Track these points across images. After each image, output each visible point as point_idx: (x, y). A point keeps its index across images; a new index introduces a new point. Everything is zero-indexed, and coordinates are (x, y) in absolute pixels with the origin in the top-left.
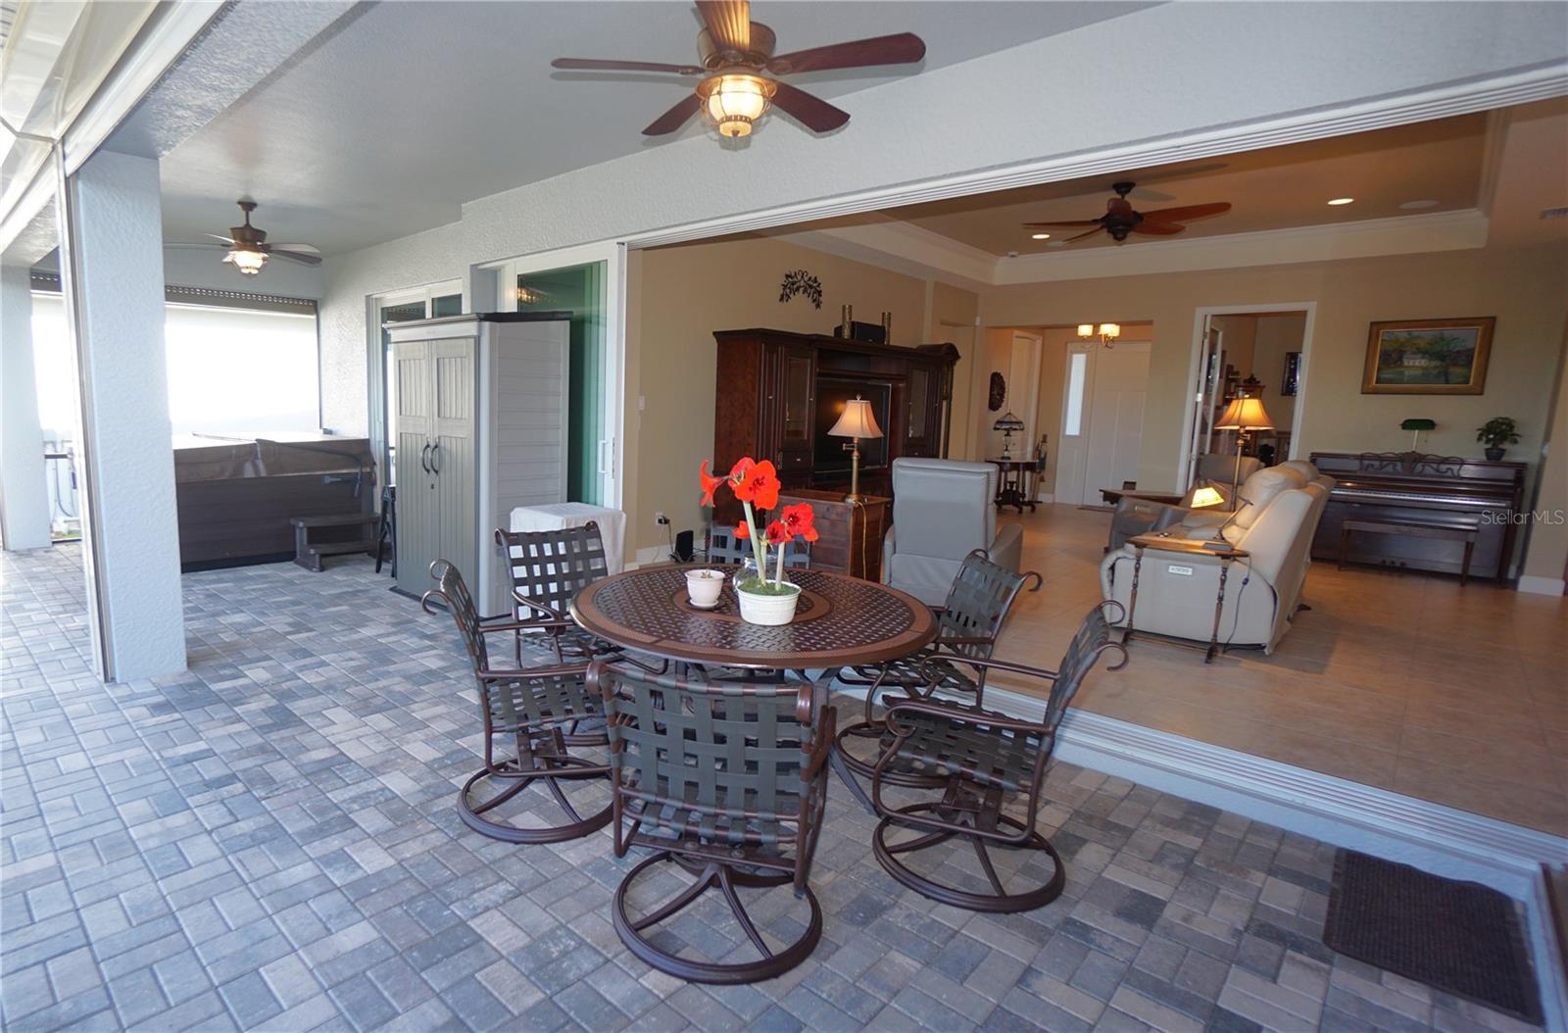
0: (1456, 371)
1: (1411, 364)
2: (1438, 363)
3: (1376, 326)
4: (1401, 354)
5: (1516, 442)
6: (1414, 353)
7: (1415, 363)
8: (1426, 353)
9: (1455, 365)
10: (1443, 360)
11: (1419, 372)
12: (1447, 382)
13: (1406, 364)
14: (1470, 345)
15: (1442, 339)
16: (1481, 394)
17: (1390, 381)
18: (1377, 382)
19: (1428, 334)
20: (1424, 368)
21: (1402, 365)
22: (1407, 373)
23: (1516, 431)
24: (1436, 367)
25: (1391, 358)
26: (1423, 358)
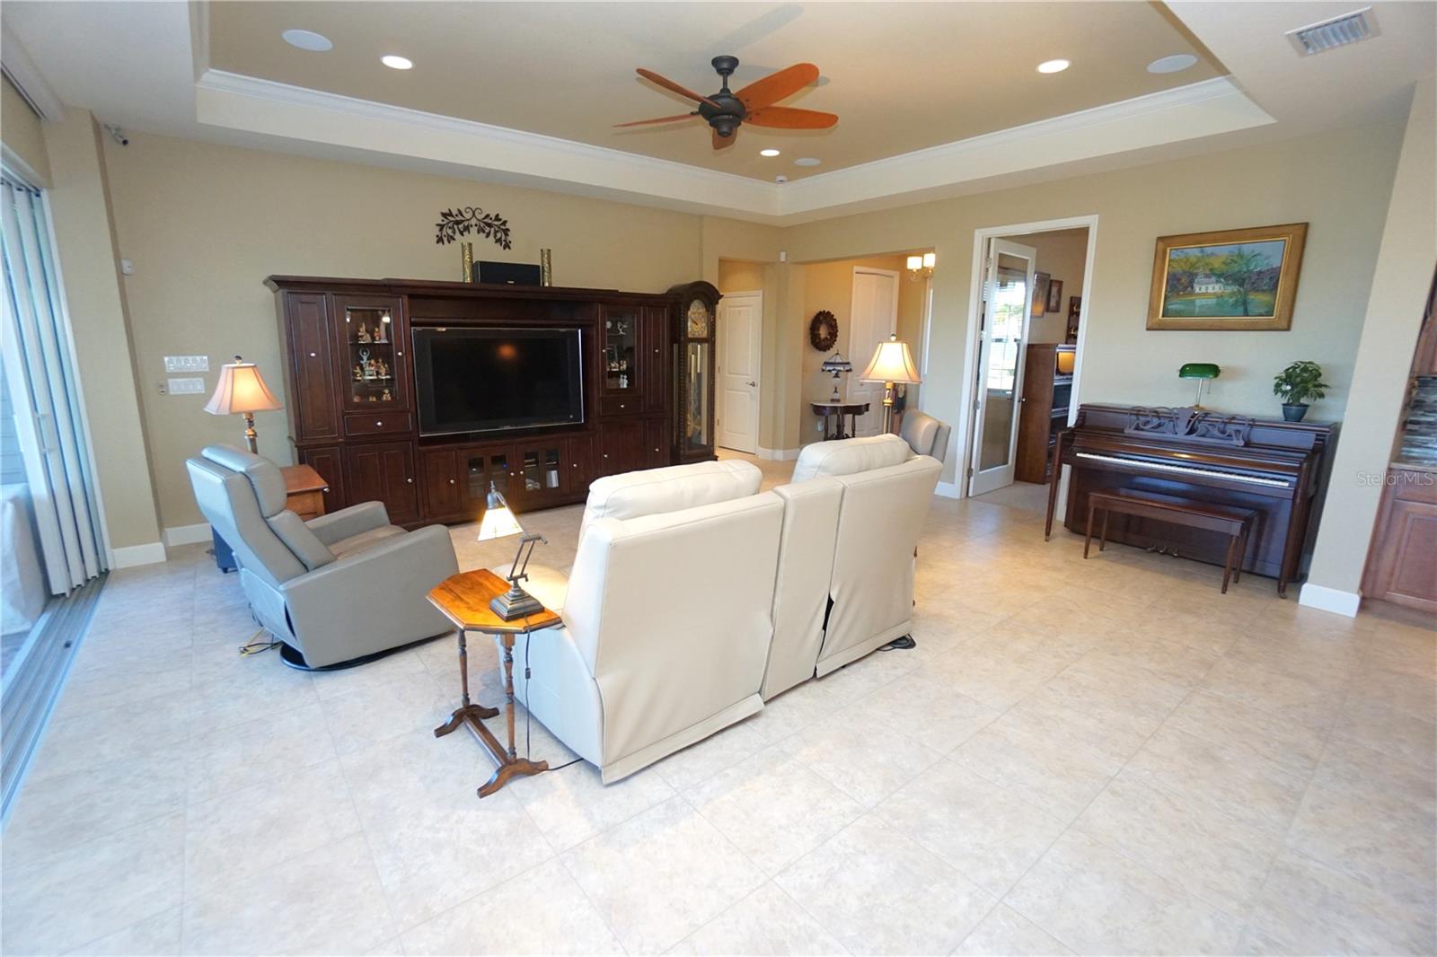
0: (1258, 299)
1: (1203, 290)
2: (1235, 288)
3: (1164, 241)
4: (1192, 278)
5: (1322, 396)
6: (1207, 276)
7: (1208, 289)
8: (1220, 276)
9: (1256, 290)
10: (1241, 285)
11: (1213, 301)
12: (1246, 314)
13: (1197, 291)
14: (1275, 263)
15: (1241, 256)
16: (1288, 329)
17: (1178, 314)
18: (1163, 316)
19: (1223, 251)
20: (1219, 296)
21: (1192, 293)
22: (1199, 302)
23: (1321, 380)
24: (1233, 294)
25: (1180, 284)
26: (1217, 282)
